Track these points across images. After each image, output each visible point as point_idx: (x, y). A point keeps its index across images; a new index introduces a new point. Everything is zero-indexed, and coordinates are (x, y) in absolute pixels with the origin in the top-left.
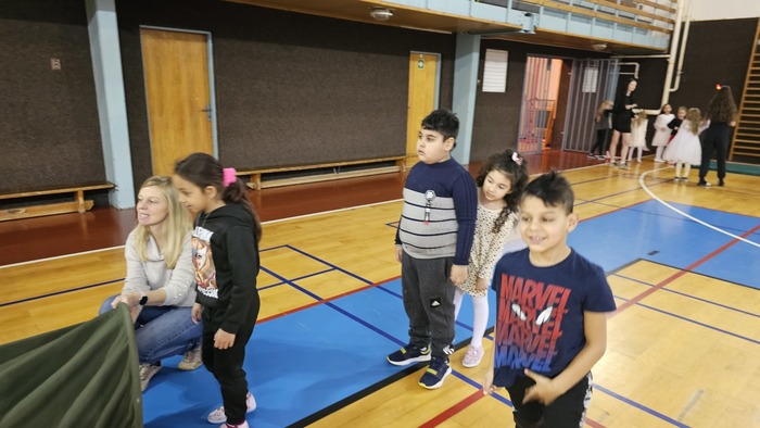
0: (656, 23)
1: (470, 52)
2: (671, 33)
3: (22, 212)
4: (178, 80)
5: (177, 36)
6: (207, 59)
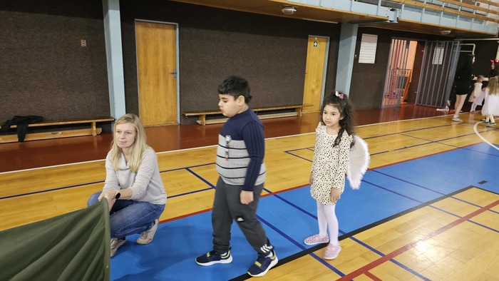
0: (490, 15)
1: (351, 35)
3: (60, 134)
4: (157, 53)
5: (158, 26)
6: (175, 40)
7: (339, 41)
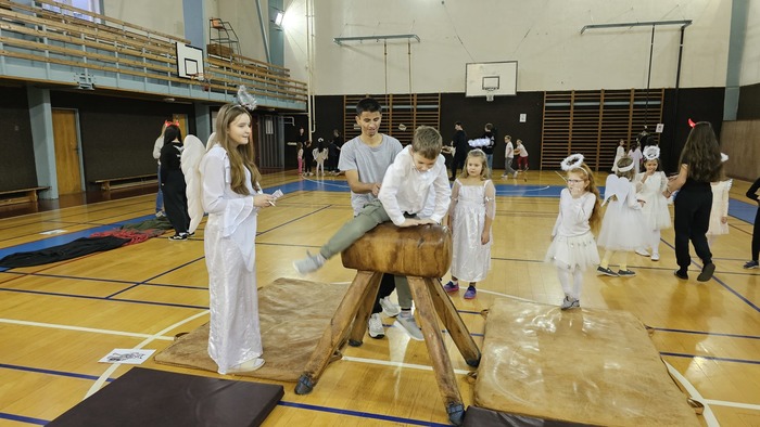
0: (298, 96)
1: (205, 114)
2: (307, 101)
3: (10, 201)
4: (63, 133)
7: (194, 117)
